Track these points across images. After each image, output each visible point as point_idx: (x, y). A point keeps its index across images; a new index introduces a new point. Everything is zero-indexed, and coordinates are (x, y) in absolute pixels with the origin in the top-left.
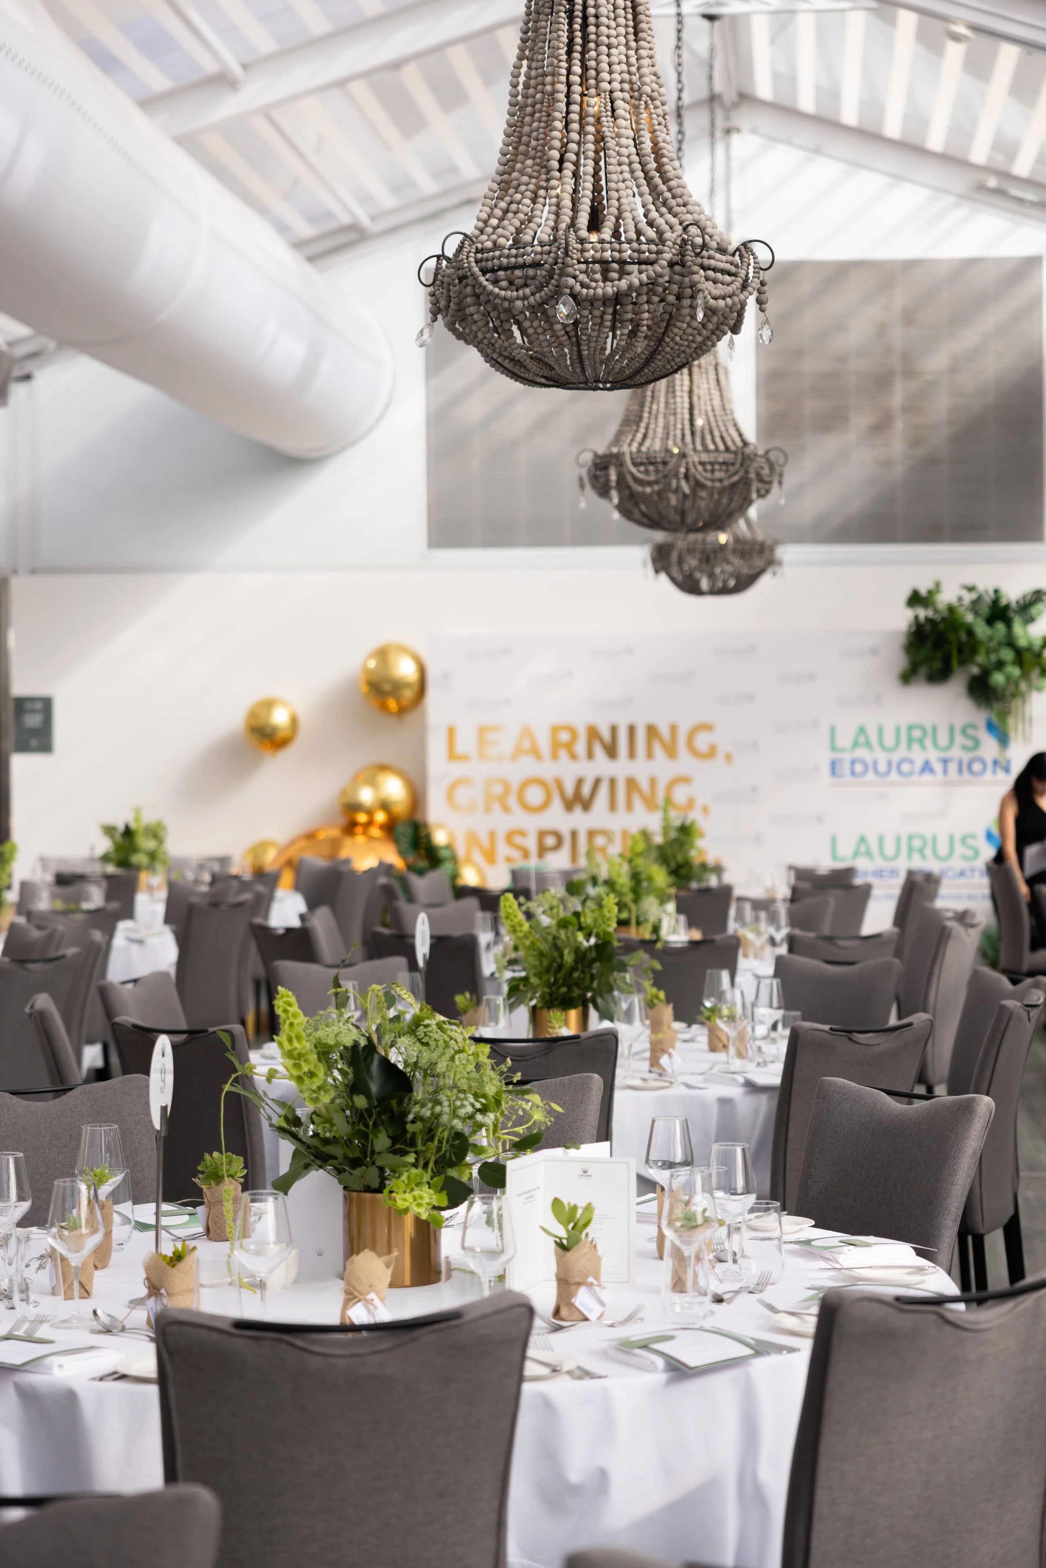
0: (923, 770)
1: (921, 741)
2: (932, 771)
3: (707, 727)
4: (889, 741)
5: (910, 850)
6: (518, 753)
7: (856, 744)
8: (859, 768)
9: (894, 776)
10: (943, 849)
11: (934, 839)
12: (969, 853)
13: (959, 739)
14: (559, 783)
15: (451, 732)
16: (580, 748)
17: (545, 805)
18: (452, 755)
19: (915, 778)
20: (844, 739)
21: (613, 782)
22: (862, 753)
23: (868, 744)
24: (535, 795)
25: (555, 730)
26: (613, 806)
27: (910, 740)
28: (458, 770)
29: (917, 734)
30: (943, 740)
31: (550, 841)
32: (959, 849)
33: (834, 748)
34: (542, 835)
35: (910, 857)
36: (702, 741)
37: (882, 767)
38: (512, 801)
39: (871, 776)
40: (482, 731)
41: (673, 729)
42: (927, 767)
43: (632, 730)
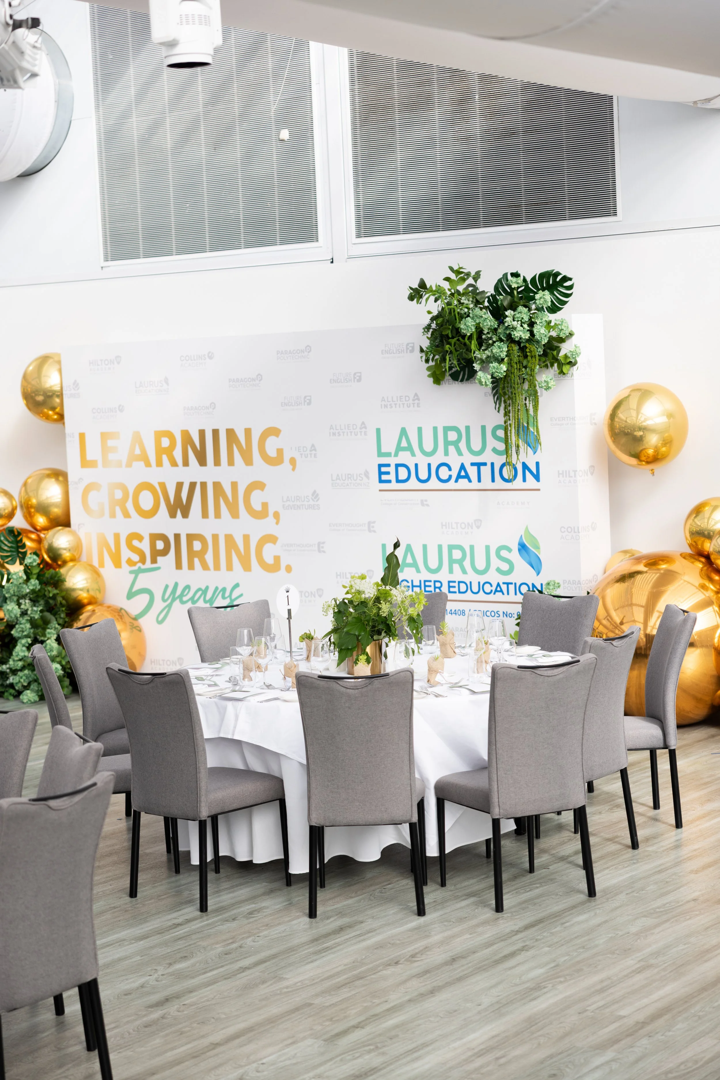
0: (459, 477)
1: (456, 444)
2: (467, 477)
3: (274, 432)
4: (428, 446)
5: (452, 561)
6: (132, 458)
7: (399, 449)
8: (403, 474)
9: (434, 483)
10: (481, 564)
11: (472, 547)
12: (505, 567)
13: (492, 443)
14: (163, 486)
15: (82, 437)
16: (178, 454)
17: (154, 511)
18: (85, 463)
19: (451, 485)
20: (389, 445)
21: (204, 485)
22: (404, 457)
23: (409, 448)
24: (146, 500)
25: (159, 435)
26: (205, 514)
27: (447, 443)
28: (89, 475)
29: (452, 436)
30: (476, 444)
31: (160, 545)
32: (495, 562)
33: (380, 454)
34: (154, 537)
35: (451, 571)
36: (272, 445)
37: (423, 475)
38: (130, 505)
39: (413, 481)
40: (105, 436)
41: (248, 432)
42: (463, 474)
43: (216, 433)
